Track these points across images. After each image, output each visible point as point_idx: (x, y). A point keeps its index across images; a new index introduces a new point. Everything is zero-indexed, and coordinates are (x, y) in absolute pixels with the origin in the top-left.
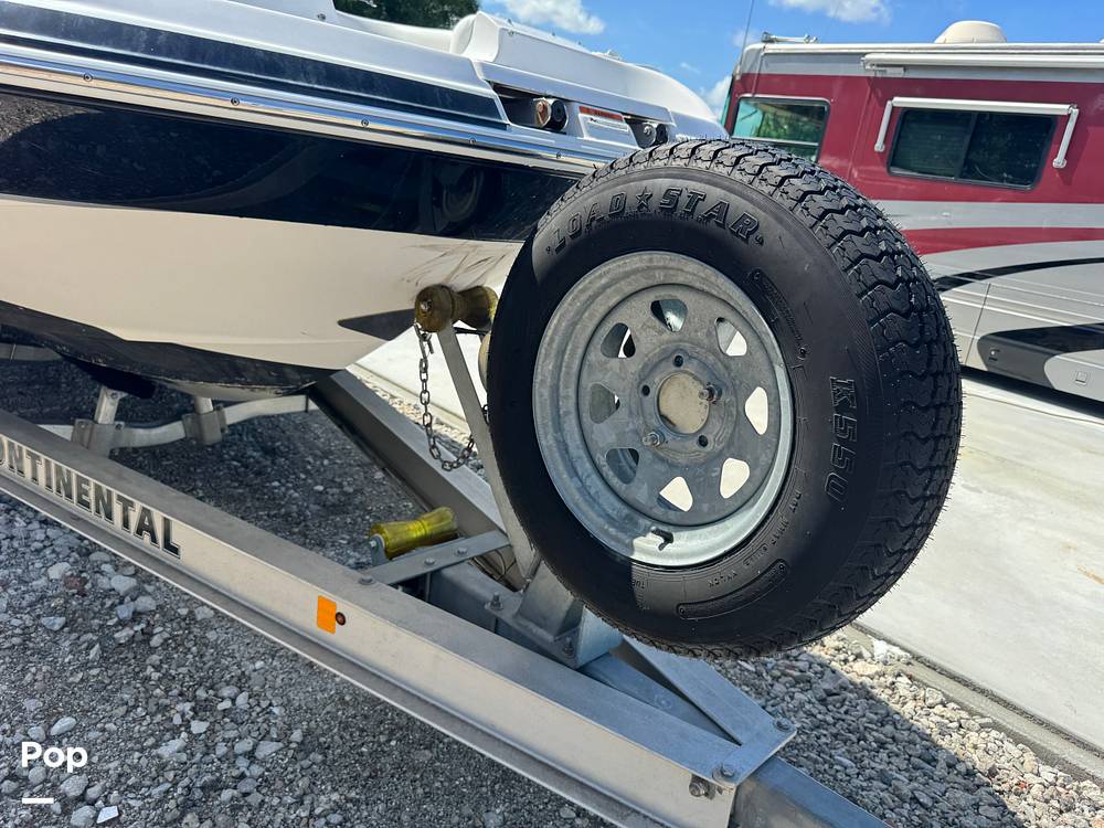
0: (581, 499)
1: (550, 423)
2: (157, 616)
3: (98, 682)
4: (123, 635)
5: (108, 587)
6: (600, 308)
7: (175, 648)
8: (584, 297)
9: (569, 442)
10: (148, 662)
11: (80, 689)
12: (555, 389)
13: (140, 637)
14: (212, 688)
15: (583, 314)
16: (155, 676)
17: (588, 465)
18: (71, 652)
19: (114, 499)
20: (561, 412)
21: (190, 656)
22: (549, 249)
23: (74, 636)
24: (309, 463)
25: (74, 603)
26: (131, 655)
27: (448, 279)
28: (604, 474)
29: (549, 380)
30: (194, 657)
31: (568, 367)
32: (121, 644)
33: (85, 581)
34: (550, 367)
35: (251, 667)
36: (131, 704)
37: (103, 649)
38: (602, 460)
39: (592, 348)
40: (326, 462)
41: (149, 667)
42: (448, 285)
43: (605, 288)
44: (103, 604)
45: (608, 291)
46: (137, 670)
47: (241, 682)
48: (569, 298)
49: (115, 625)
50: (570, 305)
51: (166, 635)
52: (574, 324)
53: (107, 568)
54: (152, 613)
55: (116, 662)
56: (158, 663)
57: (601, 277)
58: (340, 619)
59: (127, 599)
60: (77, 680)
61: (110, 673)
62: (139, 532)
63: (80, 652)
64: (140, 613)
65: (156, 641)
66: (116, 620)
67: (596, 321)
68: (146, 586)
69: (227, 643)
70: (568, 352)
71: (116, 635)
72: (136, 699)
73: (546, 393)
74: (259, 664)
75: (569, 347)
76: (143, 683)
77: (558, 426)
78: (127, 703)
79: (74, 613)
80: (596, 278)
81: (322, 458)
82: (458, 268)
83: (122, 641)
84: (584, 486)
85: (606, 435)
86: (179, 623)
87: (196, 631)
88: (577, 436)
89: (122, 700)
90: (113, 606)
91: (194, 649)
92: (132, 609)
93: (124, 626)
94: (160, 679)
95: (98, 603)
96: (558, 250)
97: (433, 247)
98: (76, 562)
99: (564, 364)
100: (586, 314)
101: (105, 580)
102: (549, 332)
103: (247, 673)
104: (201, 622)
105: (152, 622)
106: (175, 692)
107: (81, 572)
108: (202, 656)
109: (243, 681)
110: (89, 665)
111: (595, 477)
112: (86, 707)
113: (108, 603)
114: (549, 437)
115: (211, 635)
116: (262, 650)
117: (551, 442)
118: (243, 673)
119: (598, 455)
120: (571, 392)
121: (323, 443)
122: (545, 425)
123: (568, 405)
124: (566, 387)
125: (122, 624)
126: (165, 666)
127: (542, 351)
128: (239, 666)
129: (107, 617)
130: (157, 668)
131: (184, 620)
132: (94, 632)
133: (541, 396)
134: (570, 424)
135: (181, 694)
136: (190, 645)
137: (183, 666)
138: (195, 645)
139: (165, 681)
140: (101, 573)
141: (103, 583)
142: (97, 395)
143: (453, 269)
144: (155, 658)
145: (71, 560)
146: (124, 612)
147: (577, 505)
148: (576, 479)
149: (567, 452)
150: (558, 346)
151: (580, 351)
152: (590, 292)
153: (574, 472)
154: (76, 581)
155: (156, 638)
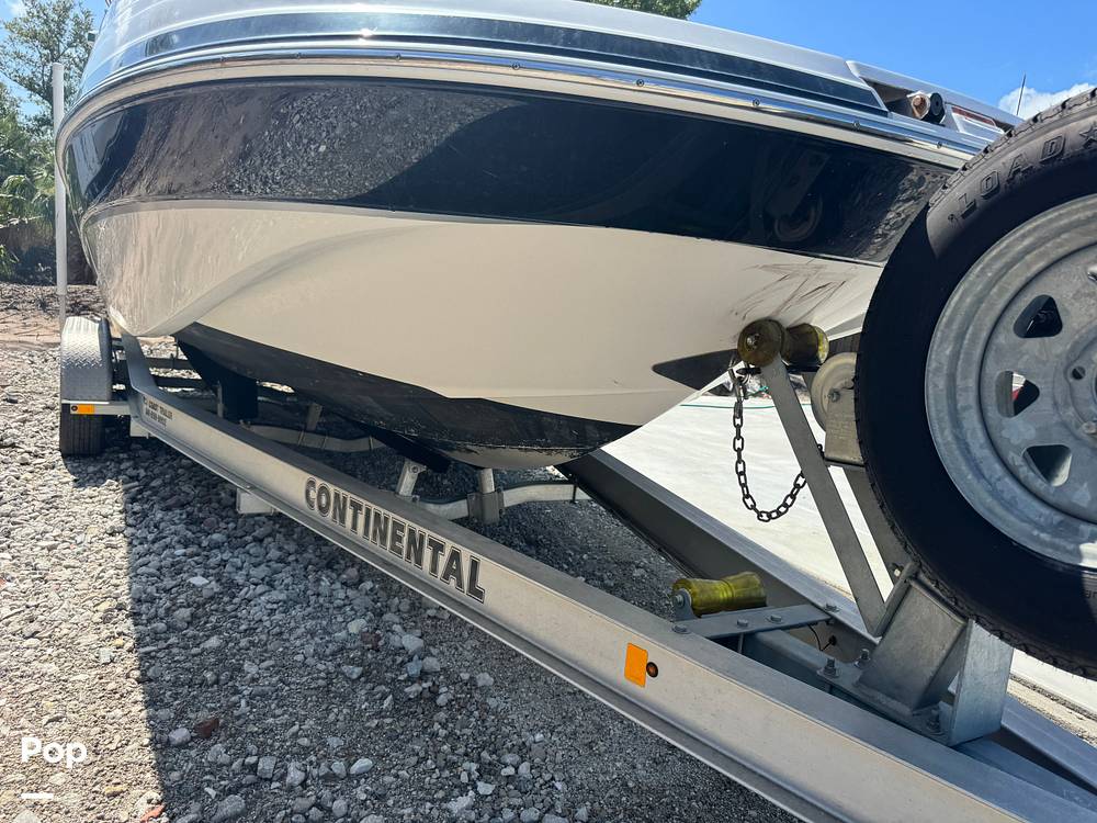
0: (995, 502)
1: (947, 418)
2: (442, 677)
3: (391, 730)
4: (413, 690)
5: (399, 645)
6: (1015, 280)
7: (459, 710)
8: (998, 265)
9: (969, 440)
10: (435, 718)
11: (376, 734)
12: (952, 377)
13: (427, 694)
14: (494, 752)
15: (991, 290)
16: (443, 732)
17: (998, 467)
18: (367, 700)
19: (426, 542)
20: (959, 406)
21: (473, 719)
22: (952, 217)
23: (369, 686)
24: (570, 555)
25: (369, 656)
26: (419, 710)
27: (778, 312)
28: (1022, 477)
29: (945, 367)
30: (477, 721)
31: (969, 354)
32: (410, 699)
33: (378, 638)
34: (948, 352)
35: (531, 738)
36: (422, 754)
37: (395, 700)
38: (1016, 459)
39: (1000, 328)
40: (585, 556)
41: (436, 724)
42: (777, 318)
43: (1027, 251)
44: (394, 661)
45: (1028, 257)
46: (425, 725)
47: (523, 751)
48: (976, 269)
49: (405, 681)
50: (978, 276)
51: (451, 697)
52: (979, 301)
53: (397, 628)
54: (437, 674)
55: (406, 715)
56: (444, 720)
57: (1024, 237)
58: (652, 670)
59: (416, 657)
60: (374, 725)
61: (402, 724)
62: (446, 577)
63: (375, 701)
64: (427, 673)
65: (442, 700)
66: (406, 675)
67: (1007, 296)
68: (432, 649)
69: (506, 711)
70: (968, 336)
71: (406, 690)
72: (426, 753)
73: (942, 383)
74: (539, 737)
75: (971, 328)
76: (431, 739)
77: (956, 422)
78: (417, 754)
79: (369, 665)
80: (1017, 239)
81: (581, 553)
82: (793, 297)
83: (412, 696)
84: (994, 488)
85: (1022, 431)
86: (461, 687)
87: (477, 696)
88: (980, 434)
89: (413, 750)
90: (403, 663)
91: (476, 713)
92: (420, 666)
93: (413, 683)
94: (446, 737)
95: (389, 658)
96: (964, 216)
97: (775, 268)
98: (370, 621)
99: (962, 351)
100: (995, 290)
101: (397, 638)
102: (948, 312)
103: (527, 744)
104: (481, 689)
105: (437, 683)
106: (461, 751)
107: (376, 629)
108: (483, 721)
109: (524, 751)
110: (383, 714)
111: (1008, 480)
112: (381, 752)
113: (399, 659)
114: (947, 432)
115: (492, 702)
116: (541, 724)
117: (950, 438)
118: (524, 743)
119: (1011, 454)
120: (972, 383)
121: (581, 541)
122: (940, 420)
123: (967, 399)
124: (965, 378)
125: (411, 680)
126: (451, 725)
127: (938, 335)
128: (520, 736)
129: (398, 673)
130: (444, 726)
131: (466, 684)
132: (386, 684)
133: (936, 386)
134: (971, 420)
135: (466, 754)
136: (473, 708)
137: (467, 727)
138: (477, 709)
139: (451, 739)
140: (393, 632)
141: (395, 641)
142: (401, 466)
143: (786, 298)
144: (442, 715)
145: (368, 618)
146: (413, 669)
147: (990, 510)
148: (982, 480)
149: (969, 452)
150: (959, 328)
151: (984, 335)
152: (1005, 260)
153: (979, 474)
154: (372, 637)
155: (442, 696)
